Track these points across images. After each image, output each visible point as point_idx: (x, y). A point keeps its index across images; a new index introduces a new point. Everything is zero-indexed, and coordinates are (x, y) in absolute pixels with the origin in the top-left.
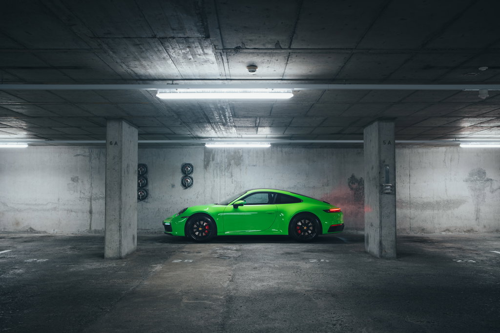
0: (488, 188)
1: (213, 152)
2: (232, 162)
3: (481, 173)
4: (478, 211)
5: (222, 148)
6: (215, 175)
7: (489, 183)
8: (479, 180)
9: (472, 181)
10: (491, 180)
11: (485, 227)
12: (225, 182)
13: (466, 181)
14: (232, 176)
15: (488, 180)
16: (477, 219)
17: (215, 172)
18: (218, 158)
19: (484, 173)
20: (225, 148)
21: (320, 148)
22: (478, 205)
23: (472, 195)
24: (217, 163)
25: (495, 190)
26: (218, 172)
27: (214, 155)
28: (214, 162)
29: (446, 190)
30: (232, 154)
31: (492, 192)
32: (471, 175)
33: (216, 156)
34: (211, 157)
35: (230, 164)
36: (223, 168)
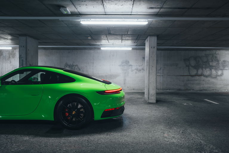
0: (130, 69)
1: (2, 51)
2: (11, 56)
3: (127, 62)
4: (125, 80)
5: (6, 49)
6: (3, 62)
7: (131, 67)
8: (126, 65)
9: (123, 66)
10: (132, 65)
11: (128, 87)
12: (8, 65)
13: (120, 66)
14: (11, 62)
15: (130, 65)
16: (124, 84)
17: (3, 60)
18: (4, 54)
19: (129, 62)
20: (7, 49)
21: (51, 50)
22: (125, 77)
23: (122, 72)
24: (4, 57)
25: (134, 70)
26: (5, 61)
27: (2, 53)
28: (2, 56)
29: (110, 70)
30: (11, 52)
31: (132, 71)
32: (123, 63)
33: (3, 53)
34: (1, 54)
35: (10, 57)
36: (7, 59)
